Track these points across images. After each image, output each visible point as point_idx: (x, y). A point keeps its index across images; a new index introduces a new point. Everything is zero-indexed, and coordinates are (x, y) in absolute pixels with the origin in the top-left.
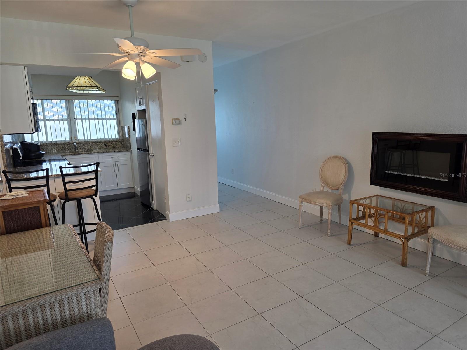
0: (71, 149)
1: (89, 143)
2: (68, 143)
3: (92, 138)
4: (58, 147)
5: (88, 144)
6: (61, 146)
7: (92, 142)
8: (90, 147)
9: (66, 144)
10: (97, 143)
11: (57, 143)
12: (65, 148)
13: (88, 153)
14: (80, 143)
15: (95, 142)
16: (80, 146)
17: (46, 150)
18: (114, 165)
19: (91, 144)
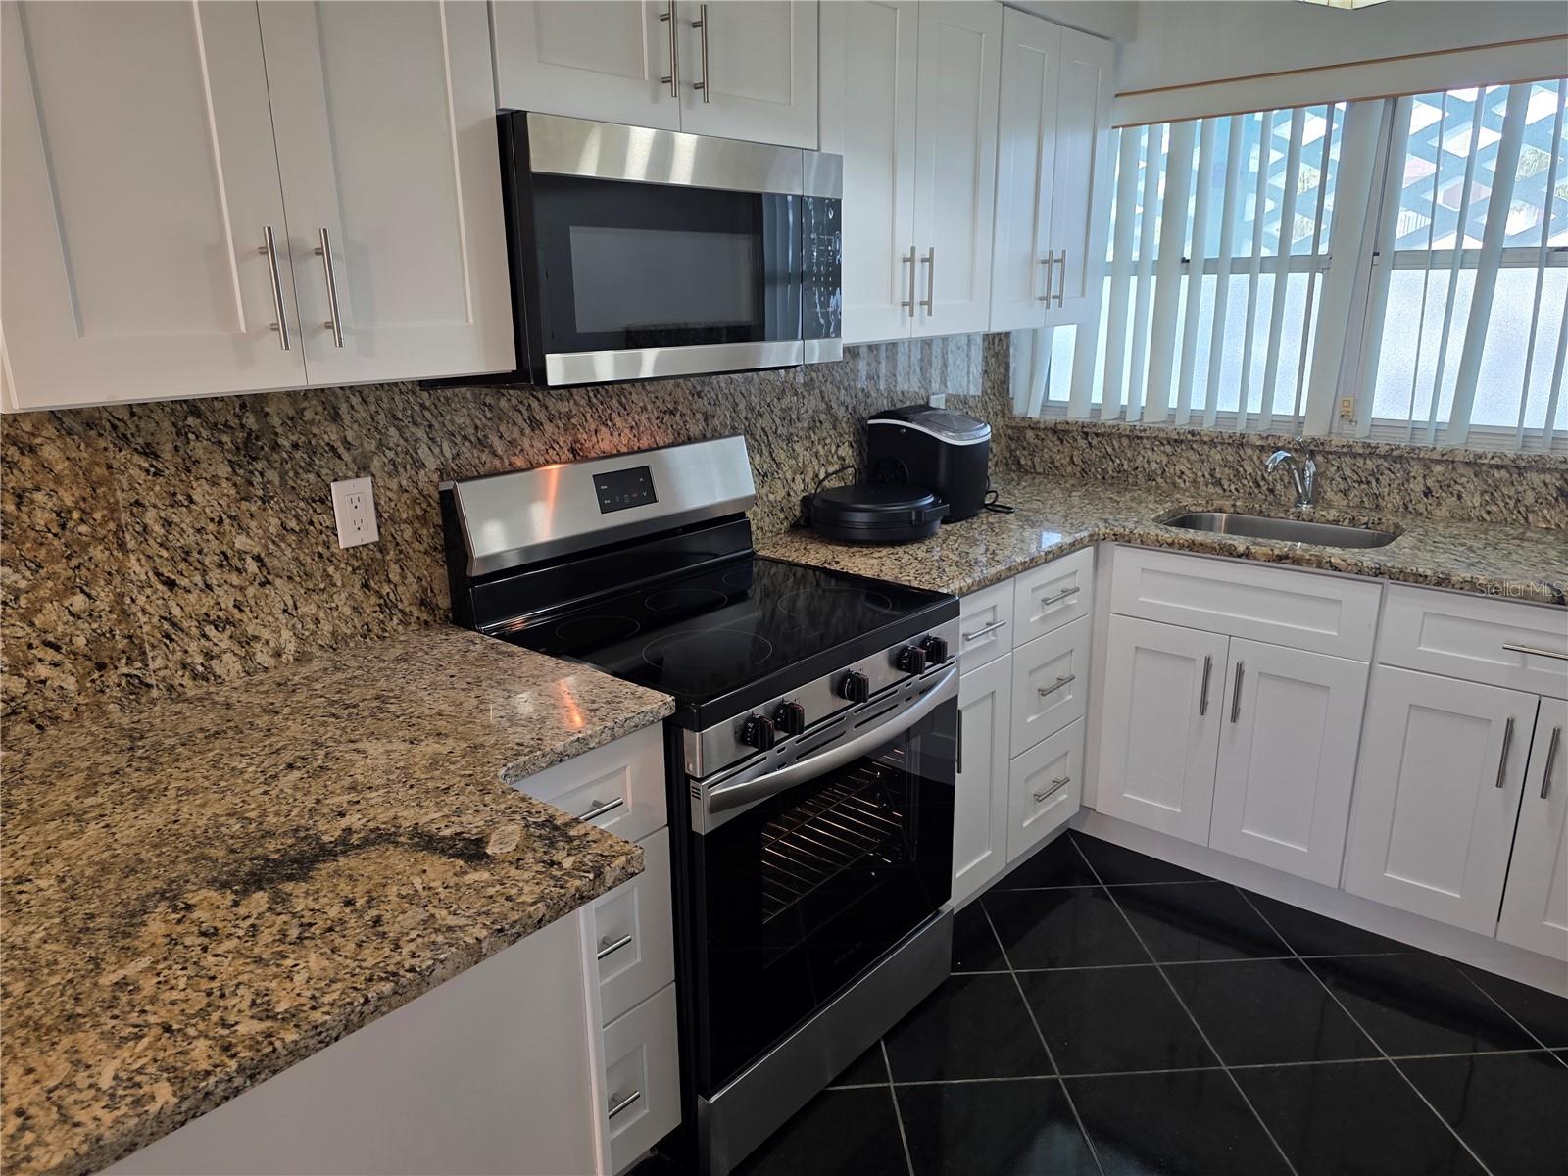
0: (1279, 487)
1: (1427, 464)
2: (1262, 438)
3: (1479, 417)
4: (1194, 457)
5: (1416, 469)
6: (1218, 457)
7: (1448, 460)
8: (1428, 493)
9: (1254, 447)
10: (1499, 467)
11: (1192, 433)
12: (1237, 474)
13: (1297, 561)
14: (1355, 456)
15: (1474, 464)
16: (1348, 472)
17: (1126, 467)
18: (1510, 723)
19: (1438, 469)
